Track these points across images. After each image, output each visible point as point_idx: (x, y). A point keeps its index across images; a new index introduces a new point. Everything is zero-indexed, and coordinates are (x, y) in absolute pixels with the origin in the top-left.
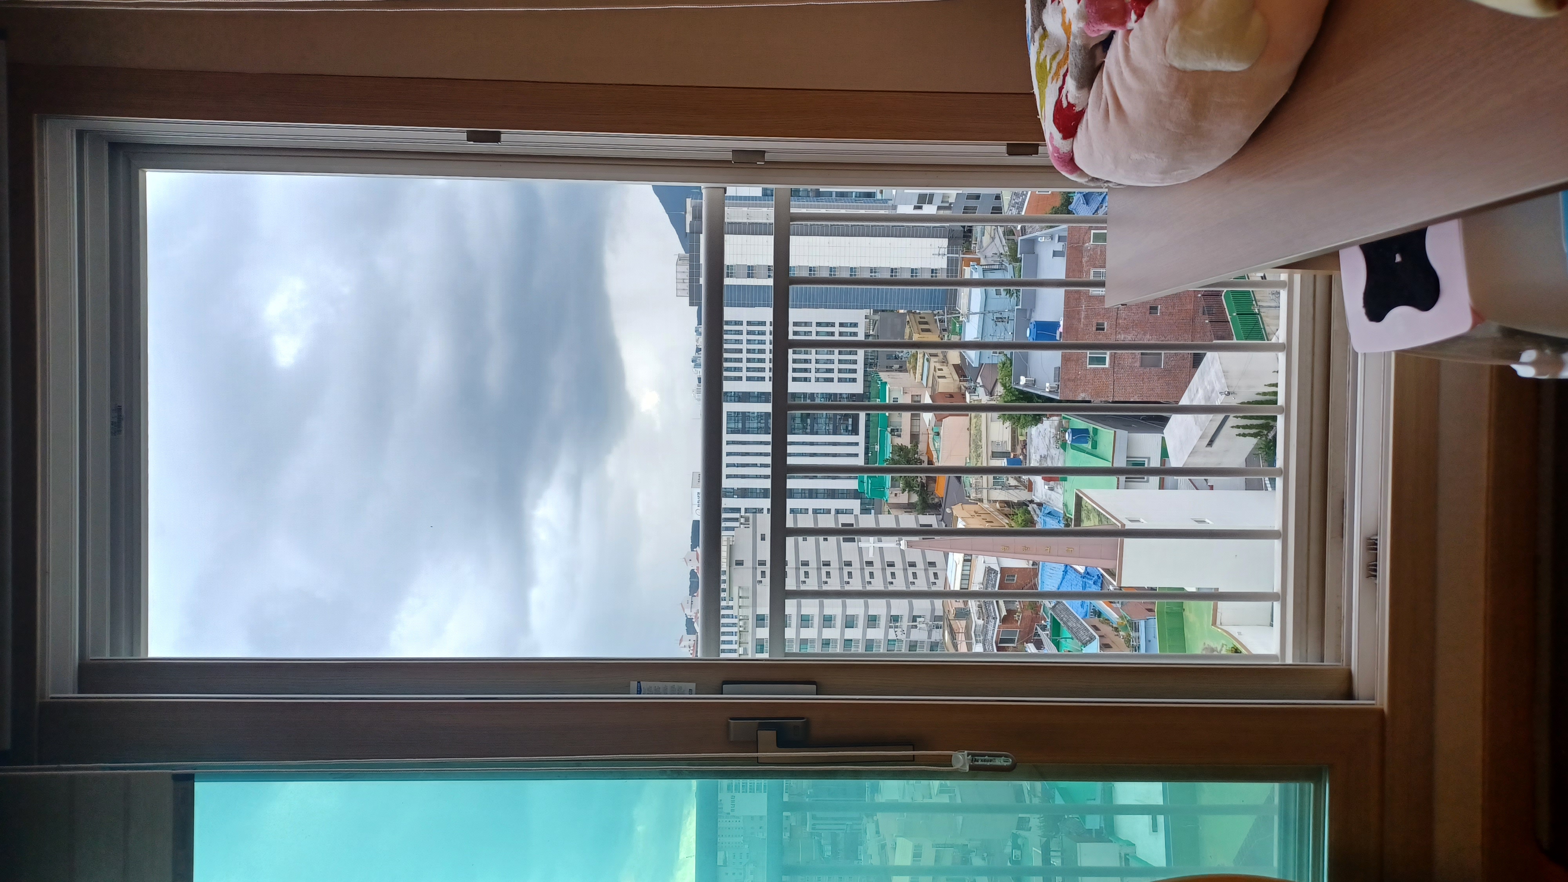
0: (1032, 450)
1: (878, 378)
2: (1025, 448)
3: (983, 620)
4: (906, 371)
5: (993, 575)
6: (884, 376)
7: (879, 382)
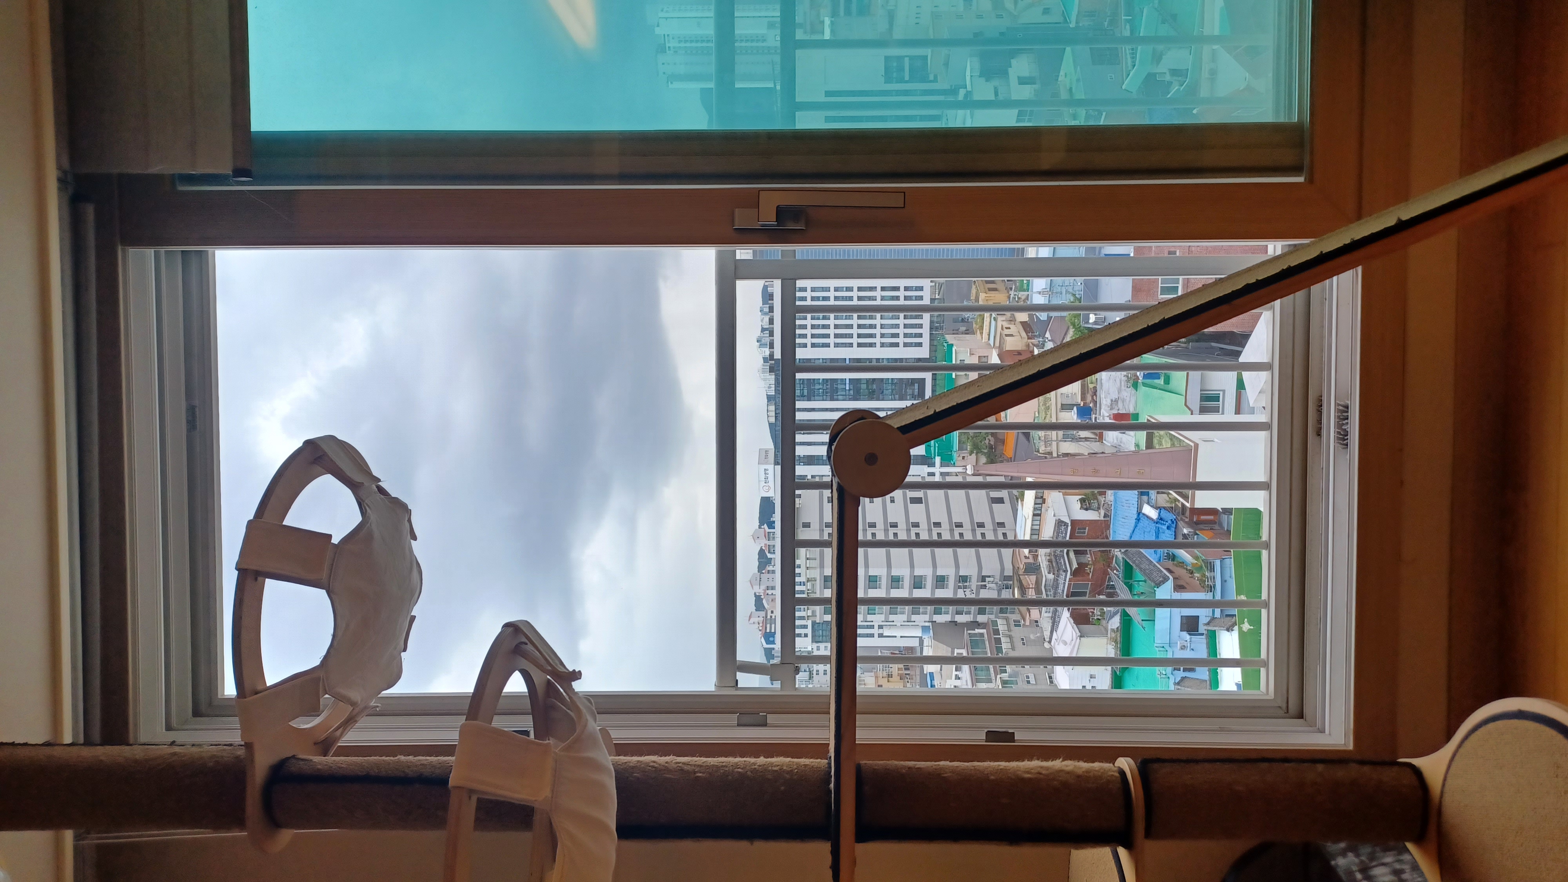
0: (1102, 395)
1: (944, 340)
2: (1095, 395)
3: (1054, 574)
4: (973, 333)
5: (1063, 527)
6: (950, 338)
7: (945, 345)
